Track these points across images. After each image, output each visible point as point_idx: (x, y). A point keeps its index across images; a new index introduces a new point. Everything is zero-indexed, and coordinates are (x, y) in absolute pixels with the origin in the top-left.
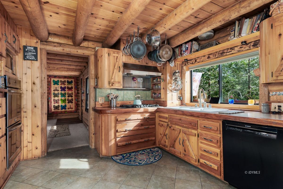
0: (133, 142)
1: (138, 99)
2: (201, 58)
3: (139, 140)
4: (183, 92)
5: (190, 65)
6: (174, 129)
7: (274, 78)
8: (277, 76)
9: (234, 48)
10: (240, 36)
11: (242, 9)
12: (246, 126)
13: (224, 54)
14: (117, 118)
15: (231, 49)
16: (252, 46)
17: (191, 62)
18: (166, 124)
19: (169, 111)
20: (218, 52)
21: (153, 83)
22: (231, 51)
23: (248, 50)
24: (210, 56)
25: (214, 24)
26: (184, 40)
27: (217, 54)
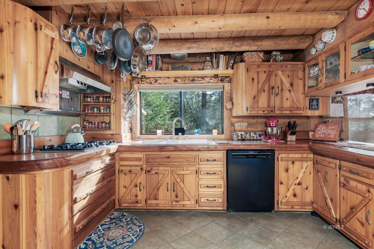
0: (95, 214)
1: (76, 132)
2: (165, 79)
3: (101, 207)
4: (133, 122)
5: (146, 84)
6: (156, 173)
7: (249, 112)
8: (251, 111)
9: (205, 78)
10: (218, 69)
11: (234, 47)
12: (250, 152)
13: (195, 82)
14: (74, 173)
15: (202, 78)
16: (220, 80)
17: (148, 80)
18: (139, 168)
19: (148, 148)
20: (187, 78)
21: (85, 103)
22: (202, 80)
23: (216, 83)
24: (177, 79)
25: (206, 49)
26: (162, 51)
27: (186, 80)
